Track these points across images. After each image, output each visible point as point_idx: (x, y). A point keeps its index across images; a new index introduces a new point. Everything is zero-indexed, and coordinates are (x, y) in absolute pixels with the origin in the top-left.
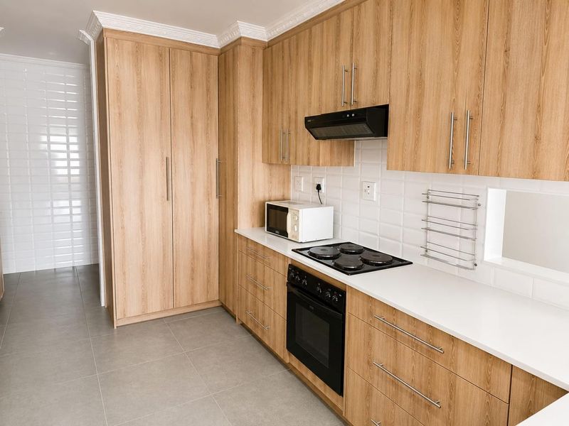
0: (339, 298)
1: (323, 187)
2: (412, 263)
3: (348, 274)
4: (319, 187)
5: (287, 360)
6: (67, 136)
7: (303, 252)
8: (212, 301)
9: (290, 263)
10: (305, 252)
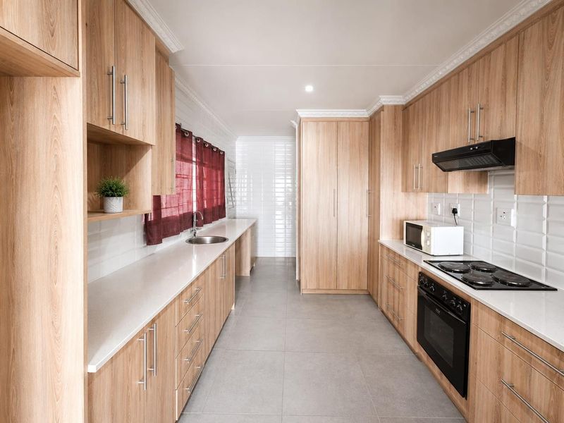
0: (463, 307)
1: (459, 211)
2: (556, 290)
3: (475, 288)
4: (455, 211)
5: (417, 351)
6: (285, 179)
7: (433, 264)
8: (363, 290)
9: (420, 270)
10: (436, 265)
